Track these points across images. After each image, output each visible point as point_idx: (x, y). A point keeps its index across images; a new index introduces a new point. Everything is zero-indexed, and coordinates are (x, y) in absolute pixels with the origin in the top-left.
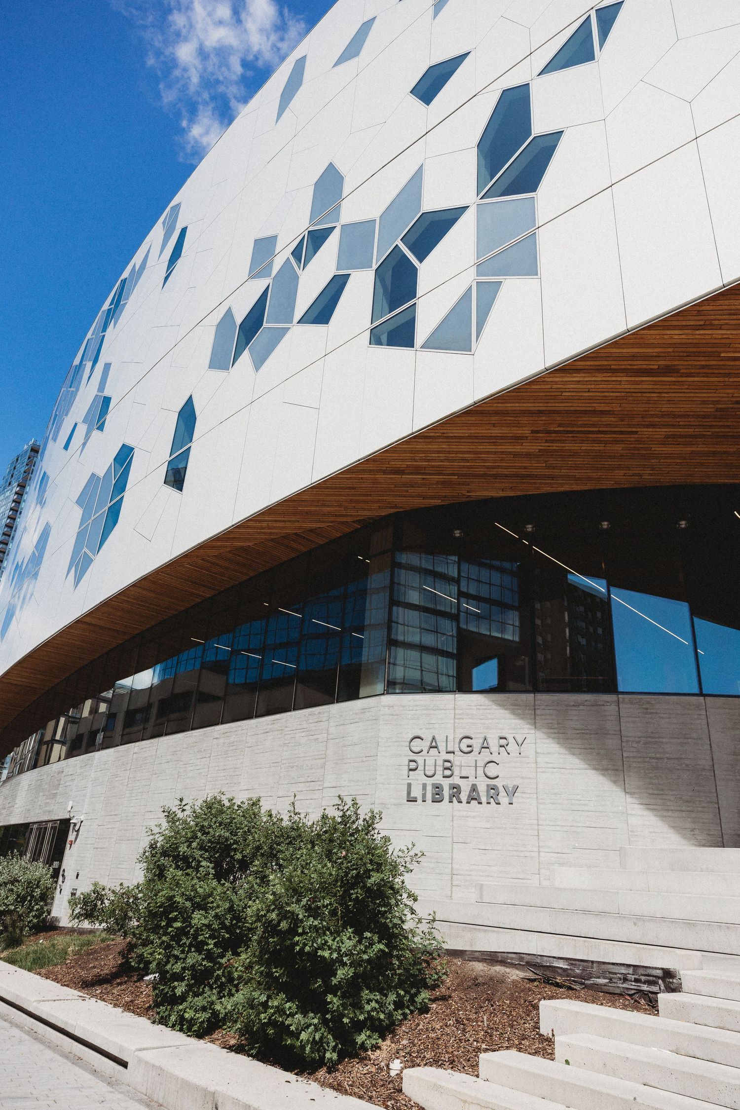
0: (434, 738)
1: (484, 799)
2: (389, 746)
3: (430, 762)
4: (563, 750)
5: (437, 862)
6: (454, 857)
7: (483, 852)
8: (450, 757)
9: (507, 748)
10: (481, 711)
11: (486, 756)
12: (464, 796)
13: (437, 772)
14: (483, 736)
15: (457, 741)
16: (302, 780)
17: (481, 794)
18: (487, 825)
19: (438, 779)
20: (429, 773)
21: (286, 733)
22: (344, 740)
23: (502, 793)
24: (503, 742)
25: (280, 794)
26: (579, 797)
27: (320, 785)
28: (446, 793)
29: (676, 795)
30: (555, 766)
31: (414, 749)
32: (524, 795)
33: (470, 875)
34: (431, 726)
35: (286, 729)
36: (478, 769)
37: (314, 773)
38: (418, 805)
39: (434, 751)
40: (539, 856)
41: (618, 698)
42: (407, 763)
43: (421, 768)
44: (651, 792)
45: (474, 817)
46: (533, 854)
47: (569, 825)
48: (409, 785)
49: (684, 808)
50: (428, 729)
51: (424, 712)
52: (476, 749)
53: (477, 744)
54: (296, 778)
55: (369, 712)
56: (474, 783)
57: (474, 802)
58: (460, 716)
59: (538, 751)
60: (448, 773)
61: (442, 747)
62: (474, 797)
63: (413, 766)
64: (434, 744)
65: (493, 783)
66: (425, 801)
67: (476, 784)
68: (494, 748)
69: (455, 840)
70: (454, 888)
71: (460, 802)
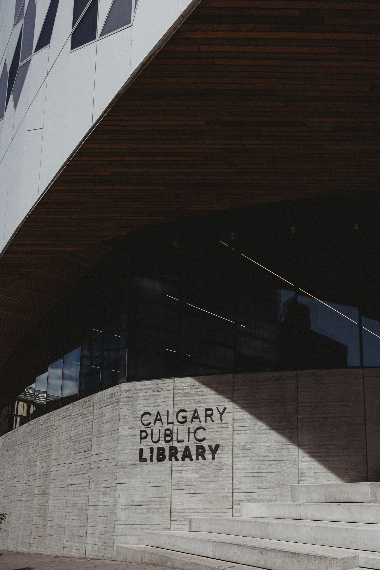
0: (158, 413)
1: (194, 457)
2: (127, 422)
3: (156, 431)
4: (252, 417)
5: (161, 505)
6: (172, 500)
7: (193, 495)
8: (170, 426)
9: (213, 417)
10: (194, 390)
11: (196, 423)
12: (179, 456)
13: (161, 439)
14: (194, 409)
15: (175, 414)
16: (81, 450)
17: (192, 453)
18: (197, 476)
19: (162, 444)
20: (155, 440)
21: (73, 417)
22: (102, 420)
23: (208, 451)
24: (209, 412)
25: (70, 462)
26: (264, 451)
27: (89, 454)
28: (167, 454)
29: (336, 444)
30: (247, 428)
31: (144, 422)
32: (224, 452)
33: (184, 512)
34: (157, 404)
35: (73, 414)
36: (190, 434)
37: (86, 445)
38: (148, 464)
39: (158, 423)
40: (233, 496)
41: (297, 373)
42: (139, 434)
43: (149, 436)
44: (317, 443)
45: (187, 471)
46: (228, 495)
47: (256, 471)
48: (141, 450)
49: (341, 454)
50: (154, 406)
51: (152, 393)
52: (189, 419)
53: (189, 415)
54: (78, 449)
55: (115, 396)
56: (187, 445)
57: (187, 460)
58: (178, 395)
59: (235, 417)
60: (168, 438)
61: (164, 420)
62: (187, 455)
63: (144, 434)
64: (159, 417)
65: (201, 444)
66: (152, 461)
67: (188, 446)
68: (202, 418)
69: (173, 488)
70: (172, 522)
71: (177, 460)
